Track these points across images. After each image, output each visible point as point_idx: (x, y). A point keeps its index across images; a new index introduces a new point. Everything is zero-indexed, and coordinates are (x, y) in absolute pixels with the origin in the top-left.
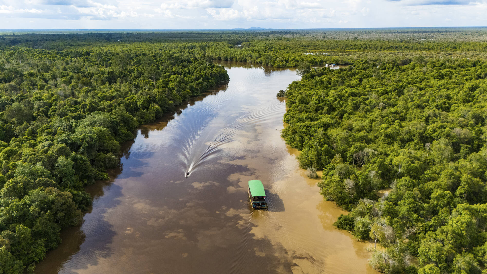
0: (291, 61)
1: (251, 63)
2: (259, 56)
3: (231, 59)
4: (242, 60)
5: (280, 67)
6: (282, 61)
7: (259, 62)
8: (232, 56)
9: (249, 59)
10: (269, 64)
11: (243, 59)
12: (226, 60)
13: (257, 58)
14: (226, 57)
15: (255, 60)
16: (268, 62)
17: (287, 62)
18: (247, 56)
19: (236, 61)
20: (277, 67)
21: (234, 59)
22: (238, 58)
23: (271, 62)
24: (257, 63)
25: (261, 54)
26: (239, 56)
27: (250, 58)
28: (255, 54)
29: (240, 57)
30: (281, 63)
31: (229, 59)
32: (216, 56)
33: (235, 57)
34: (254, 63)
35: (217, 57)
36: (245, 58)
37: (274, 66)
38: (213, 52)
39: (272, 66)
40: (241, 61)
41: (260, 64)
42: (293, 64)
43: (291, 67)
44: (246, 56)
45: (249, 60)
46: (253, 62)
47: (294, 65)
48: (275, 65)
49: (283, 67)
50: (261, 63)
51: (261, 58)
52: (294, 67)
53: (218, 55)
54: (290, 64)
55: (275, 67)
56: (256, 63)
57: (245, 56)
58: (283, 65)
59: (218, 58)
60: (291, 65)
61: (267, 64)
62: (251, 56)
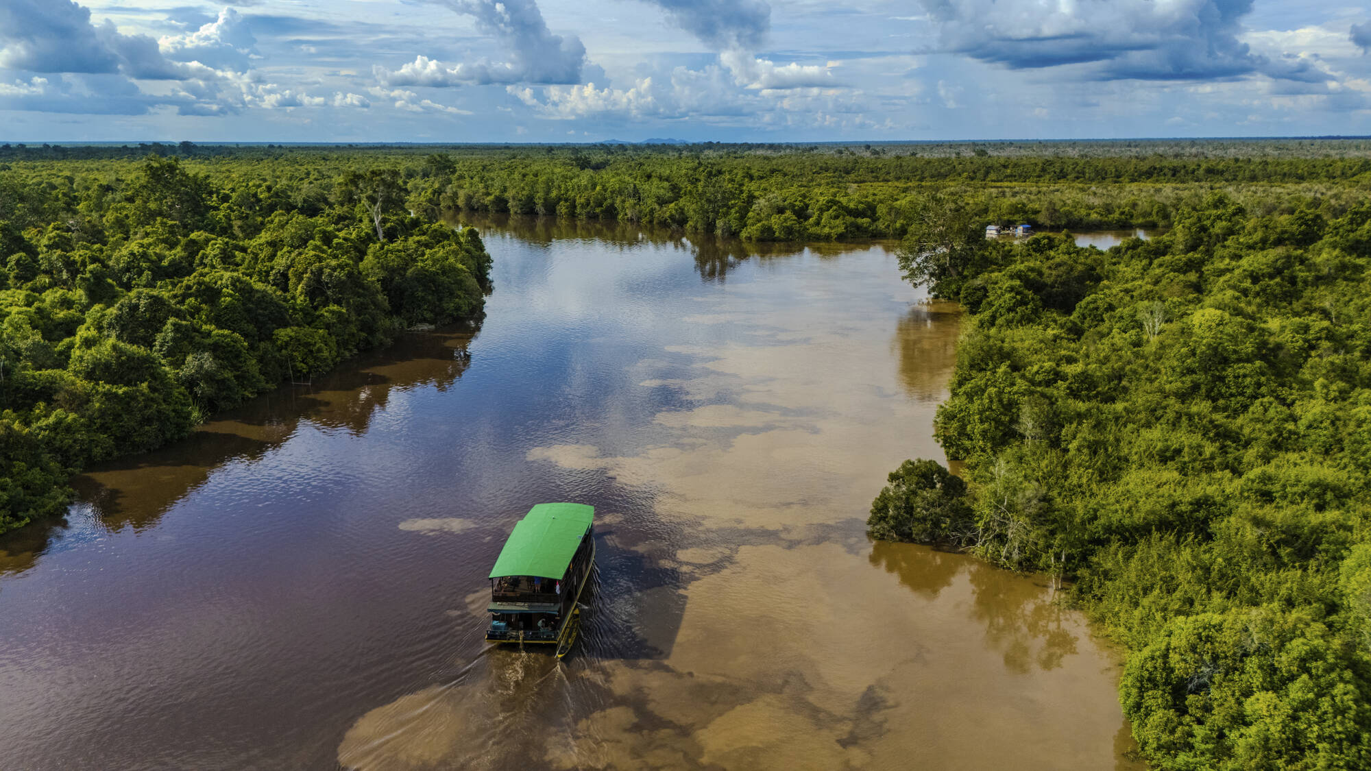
0: (821, 210)
1: (636, 221)
2: (670, 194)
3: (551, 208)
4: (598, 210)
5: (775, 240)
6: (781, 211)
7: (672, 217)
8: (554, 194)
9: (627, 204)
10: (720, 223)
11: (601, 205)
12: (529, 210)
13: (662, 202)
14: (530, 199)
15: (652, 211)
16: (711, 215)
17: (802, 214)
18: (620, 192)
19: (572, 215)
20: (761, 240)
21: (562, 208)
22: (580, 201)
23: (726, 214)
24: (664, 224)
25: (680, 189)
26: (586, 194)
27: (632, 201)
28: (655, 188)
29: (588, 200)
30: (775, 222)
31: (540, 208)
32: (488, 194)
33: (566, 200)
34: (651, 222)
35: (491, 198)
36: (609, 201)
37: (744, 234)
38: (476, 179)
39: (734, 235)
40: (593, 217)
41: (674, 226)
42: (833, 226)
43: (827, 238)
44: (612, 192)
45: (627, 208)
46: (644, 221)
47: (841, 229)
48: (752, 230)
49: (786, 240)
50: (682, 221)
51: (682, 202)
52: (841, 238)
53: (497, 193)
54: (818, 223)
55: (749, 238)
56: (660, 223)
57: (608, 194)
58: (789, 231)
59: (493, 202)
60: (827, 230)
61: (710, 227)
62: (636, 193)
